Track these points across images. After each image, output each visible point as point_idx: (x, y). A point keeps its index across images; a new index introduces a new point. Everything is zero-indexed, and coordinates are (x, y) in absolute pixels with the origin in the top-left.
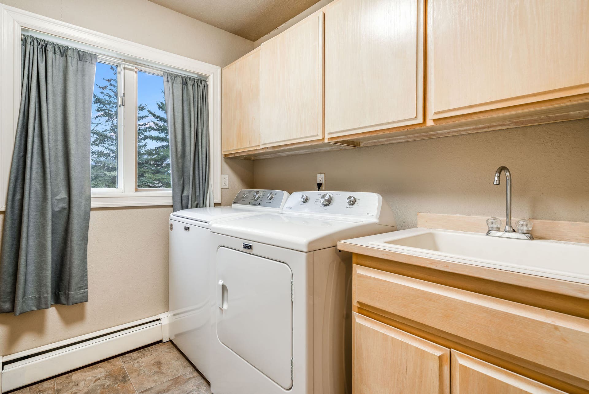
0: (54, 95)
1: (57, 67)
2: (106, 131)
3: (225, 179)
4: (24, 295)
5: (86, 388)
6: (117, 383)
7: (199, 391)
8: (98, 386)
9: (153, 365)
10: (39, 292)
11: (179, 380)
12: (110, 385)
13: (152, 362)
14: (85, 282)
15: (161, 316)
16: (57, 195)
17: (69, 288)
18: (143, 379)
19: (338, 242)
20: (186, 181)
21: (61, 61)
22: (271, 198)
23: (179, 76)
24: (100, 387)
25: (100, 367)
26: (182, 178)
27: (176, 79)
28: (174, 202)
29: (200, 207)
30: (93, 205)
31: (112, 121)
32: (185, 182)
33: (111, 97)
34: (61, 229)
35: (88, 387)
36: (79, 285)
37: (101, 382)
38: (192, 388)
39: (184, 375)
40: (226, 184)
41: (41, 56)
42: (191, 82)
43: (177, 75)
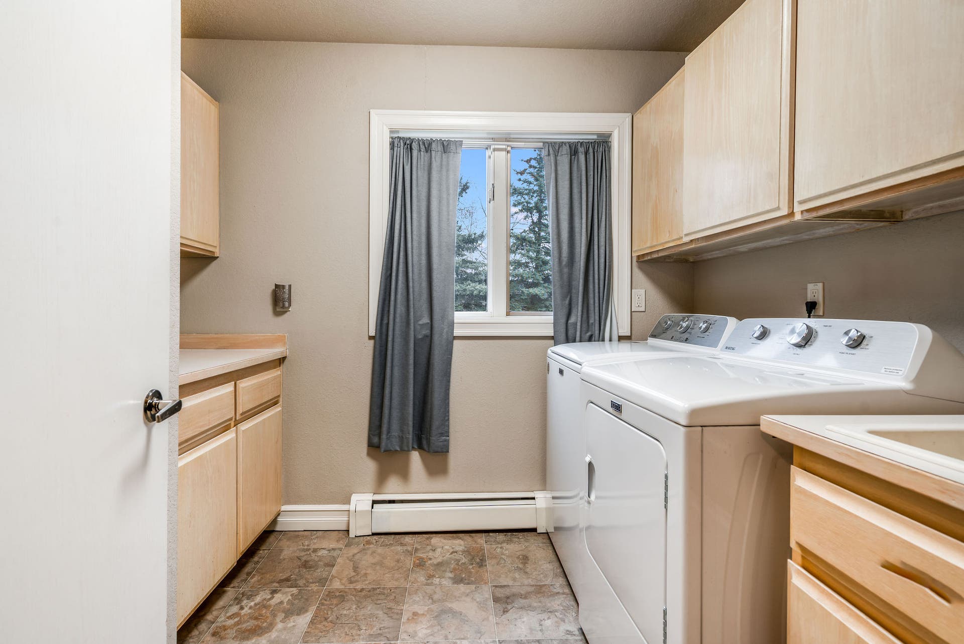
0: (418, 201)
1: (422, 166)
2: (525, 231)
3: (639, 296)
4: (389, 432)
5: (441, 558)
6: (472, 564)
7: (565, 615)
8: (453, 559)
9: (518, 558)
10: (402, 431)
11: (543, 589)
12: (464, 564)
13: (518, 554)
14: (446, 428)
15: (537, 494)
16: (420, 320)
17: (430, 433)
18: (502, 571)
19: (762, 417)
20: (574, 300)
21: (426, 158)
22: (707, 329)
23: (565, 143)
24: (455, 562)
25: (460, 539)
26: (568, 296)
27: (561, 149)
28: (556, 331)
29: (595, 341)
30: (457, 332)
31: (532, 217)
32: (572, 303)
33: (530, 183)
34: (423, 360)
35: (443, 557)
36: (440, 431)
37: (457, 556)
38: (557, 608)
39: (552, 585)
40: (639, 304)
41: (407, 158)
42: (583, 148)
43: (563, 142)
